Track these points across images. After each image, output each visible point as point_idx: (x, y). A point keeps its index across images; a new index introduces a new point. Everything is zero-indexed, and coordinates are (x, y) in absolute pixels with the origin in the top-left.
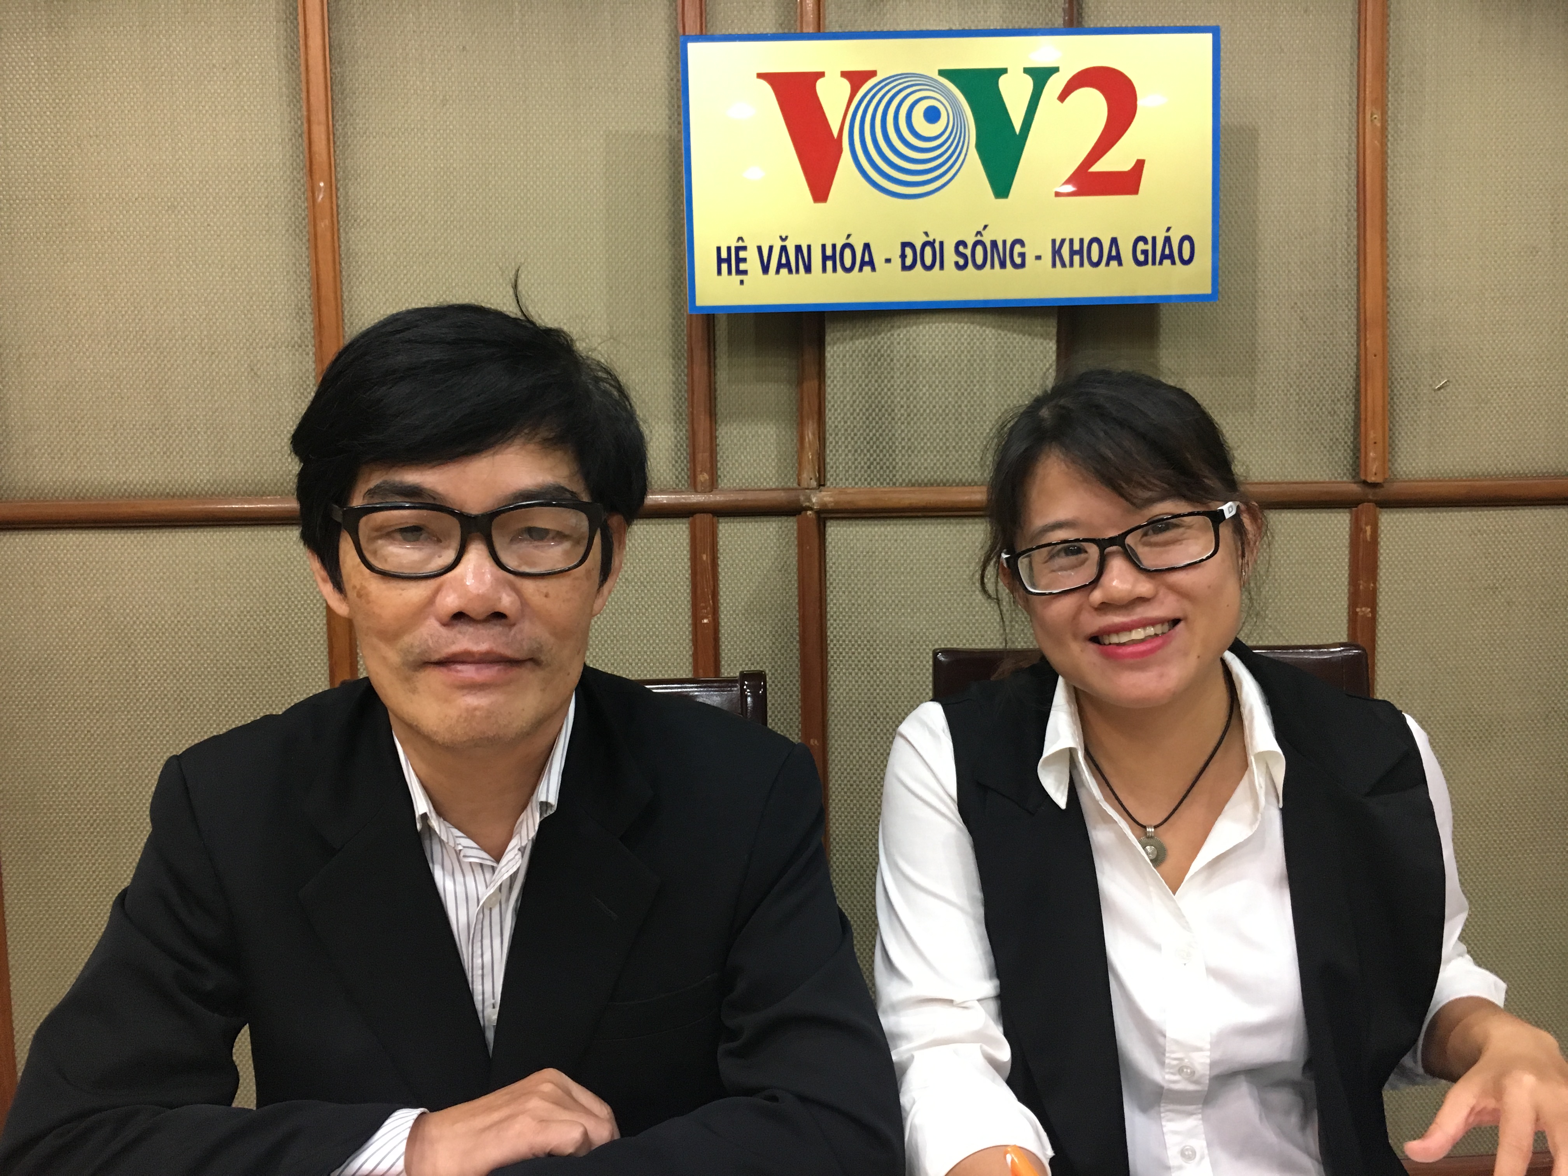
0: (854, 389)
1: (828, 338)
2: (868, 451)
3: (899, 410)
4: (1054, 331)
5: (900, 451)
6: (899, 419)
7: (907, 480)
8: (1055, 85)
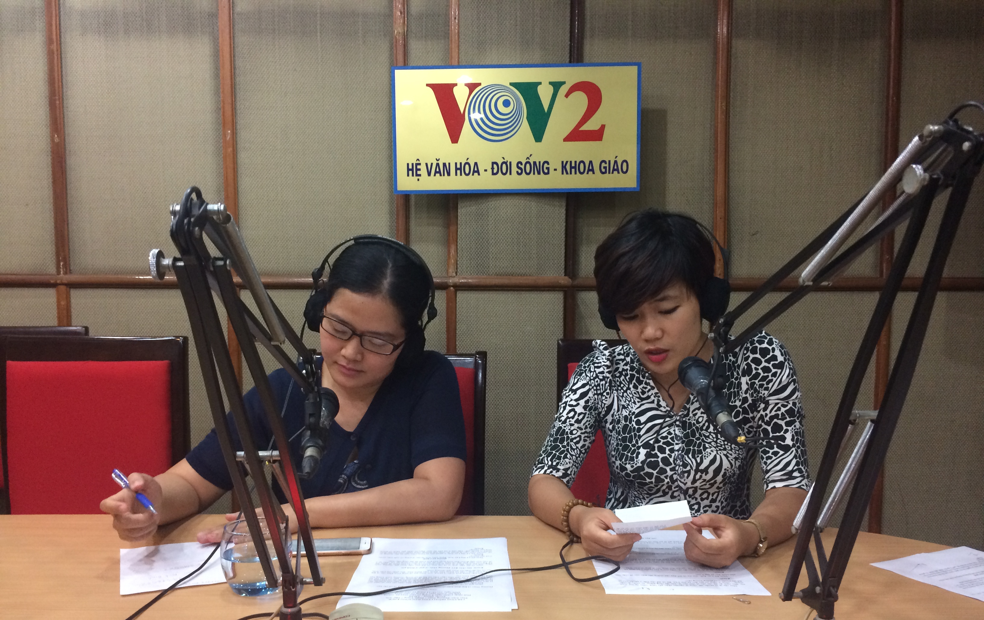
0: (471, 230)
1: (459, 207)
2: (477, 259)
3: (491, 240)
4: (564, 204)
5: (492, 259)
6: (491, 244)
7: (494, 273)
8: (564, 90)
